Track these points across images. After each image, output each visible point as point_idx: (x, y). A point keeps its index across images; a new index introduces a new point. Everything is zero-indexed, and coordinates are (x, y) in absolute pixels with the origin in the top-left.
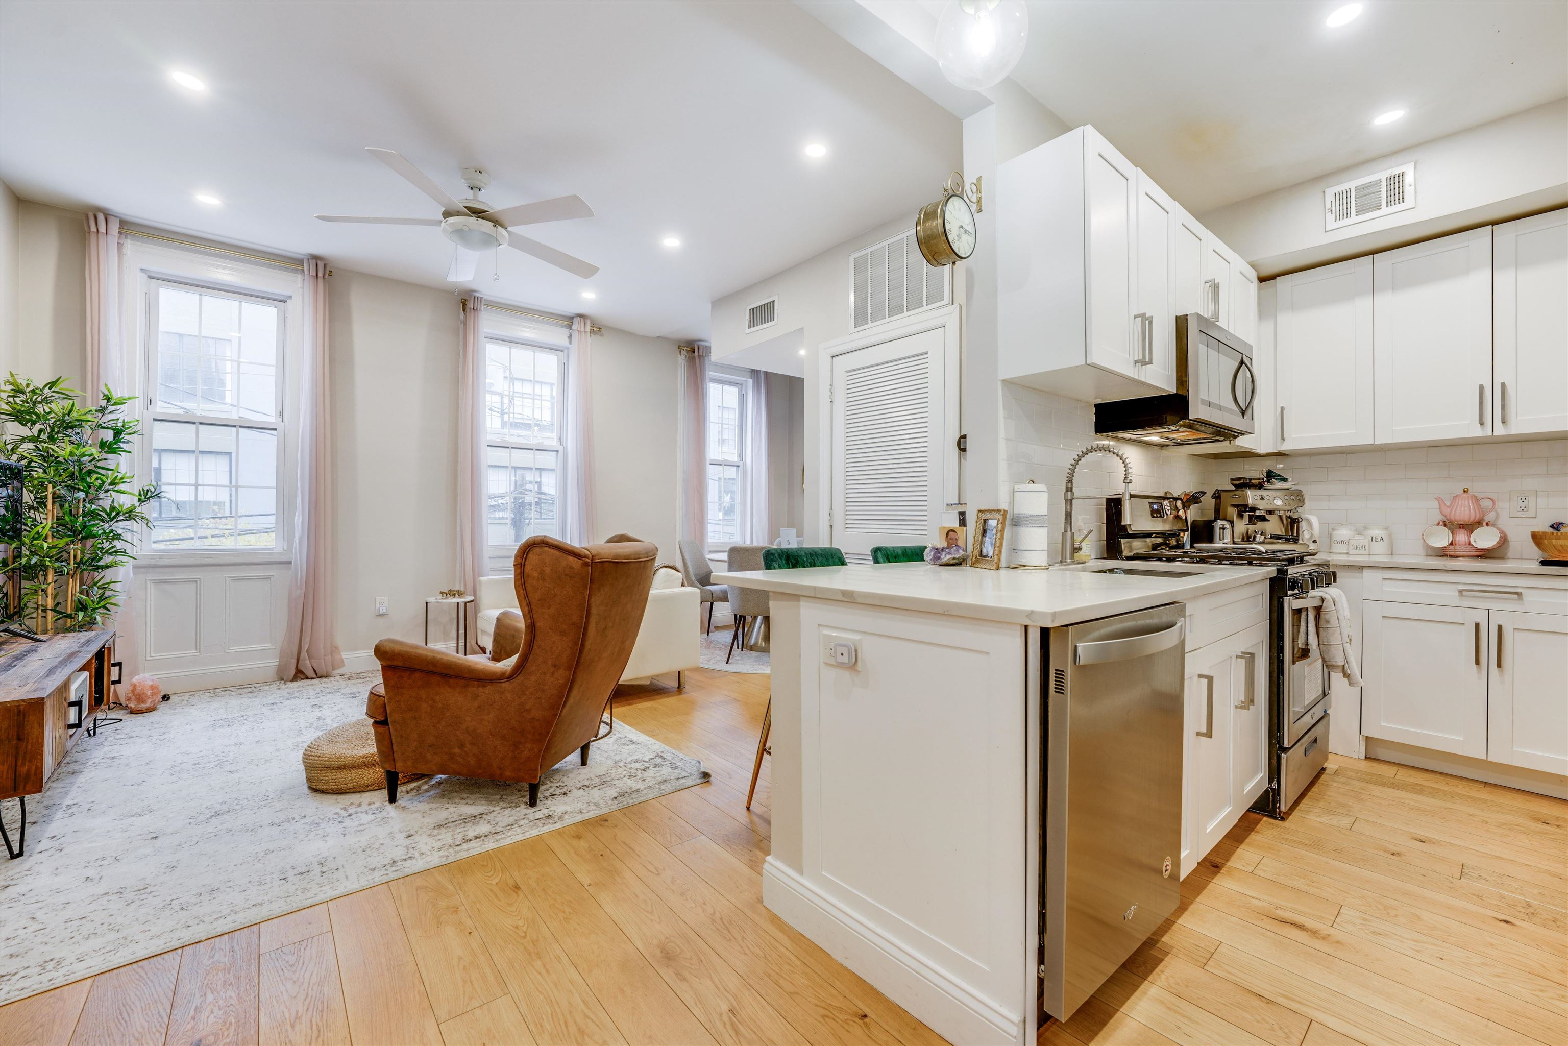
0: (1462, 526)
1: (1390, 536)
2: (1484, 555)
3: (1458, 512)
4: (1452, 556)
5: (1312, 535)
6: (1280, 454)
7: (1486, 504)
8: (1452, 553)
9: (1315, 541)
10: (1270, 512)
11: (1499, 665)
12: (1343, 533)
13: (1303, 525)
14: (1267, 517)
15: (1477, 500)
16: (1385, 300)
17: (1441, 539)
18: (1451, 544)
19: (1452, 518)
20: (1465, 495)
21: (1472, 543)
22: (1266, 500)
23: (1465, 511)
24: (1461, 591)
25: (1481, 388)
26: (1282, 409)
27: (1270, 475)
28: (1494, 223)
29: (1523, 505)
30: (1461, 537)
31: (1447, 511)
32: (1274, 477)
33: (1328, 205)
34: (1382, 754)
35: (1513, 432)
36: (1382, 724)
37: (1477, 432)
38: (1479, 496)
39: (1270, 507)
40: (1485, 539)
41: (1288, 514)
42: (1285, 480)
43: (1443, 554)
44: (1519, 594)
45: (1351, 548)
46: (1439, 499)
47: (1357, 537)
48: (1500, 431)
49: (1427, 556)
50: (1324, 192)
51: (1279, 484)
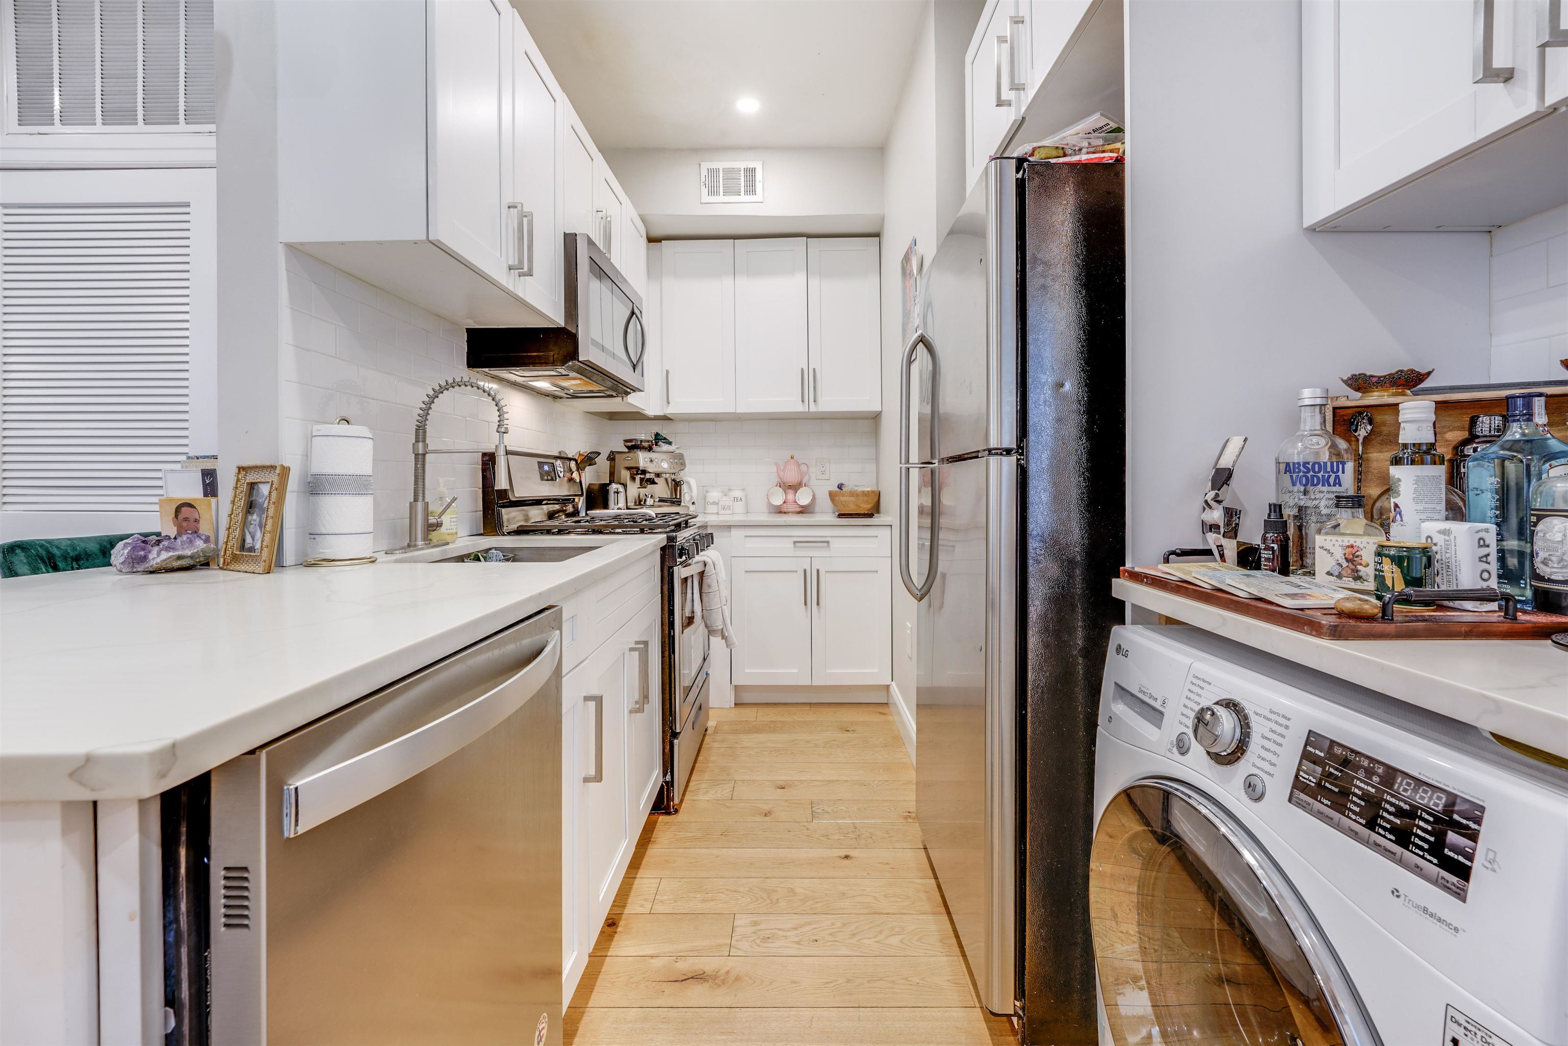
0: (790, 487)
1: (746, 496)
2: (803, 510)
3: (788, 475)
4: (785, 513)
5: (691, 497)
6: (665, 418)
7: (804, 468)
8: (785, 510)
9: (693, 503)
10: (658, 475)
11: (818, 604)
12: (714, 495)
13: (685, 488)
14: (656, 480)
15: (799, 465)
16: (743, 282)
17: (778, 500)
18: (784, 502)
19: (785, 480)
20: (792, 460)
21: (797, 501)
22: (654, 462)
23: (791, 477)
24: (795, 542)
25: (802, 370)
26: (667, 372)
27: (658, 438)
28: (809, 236)
29: (823, 469)
30: (790, 496)
31: (782, 473)
32: (661, 440)
33: (703, 179)
34: (747, 698)
35: (820, 410)
36: (747, 671)
37: (799, 408)
38: (801, 462)
39: (658, 470)
40: (804, 498)
41: (673, 477)
42: (670, 443)
43: (779, 511)
44: (828, 542)
45: (720, 509)
46: (777, 464)
47: (725, 498)
48: (813, 408)
49: (770, 513)
50: (700, 165)
51: (665, 447)
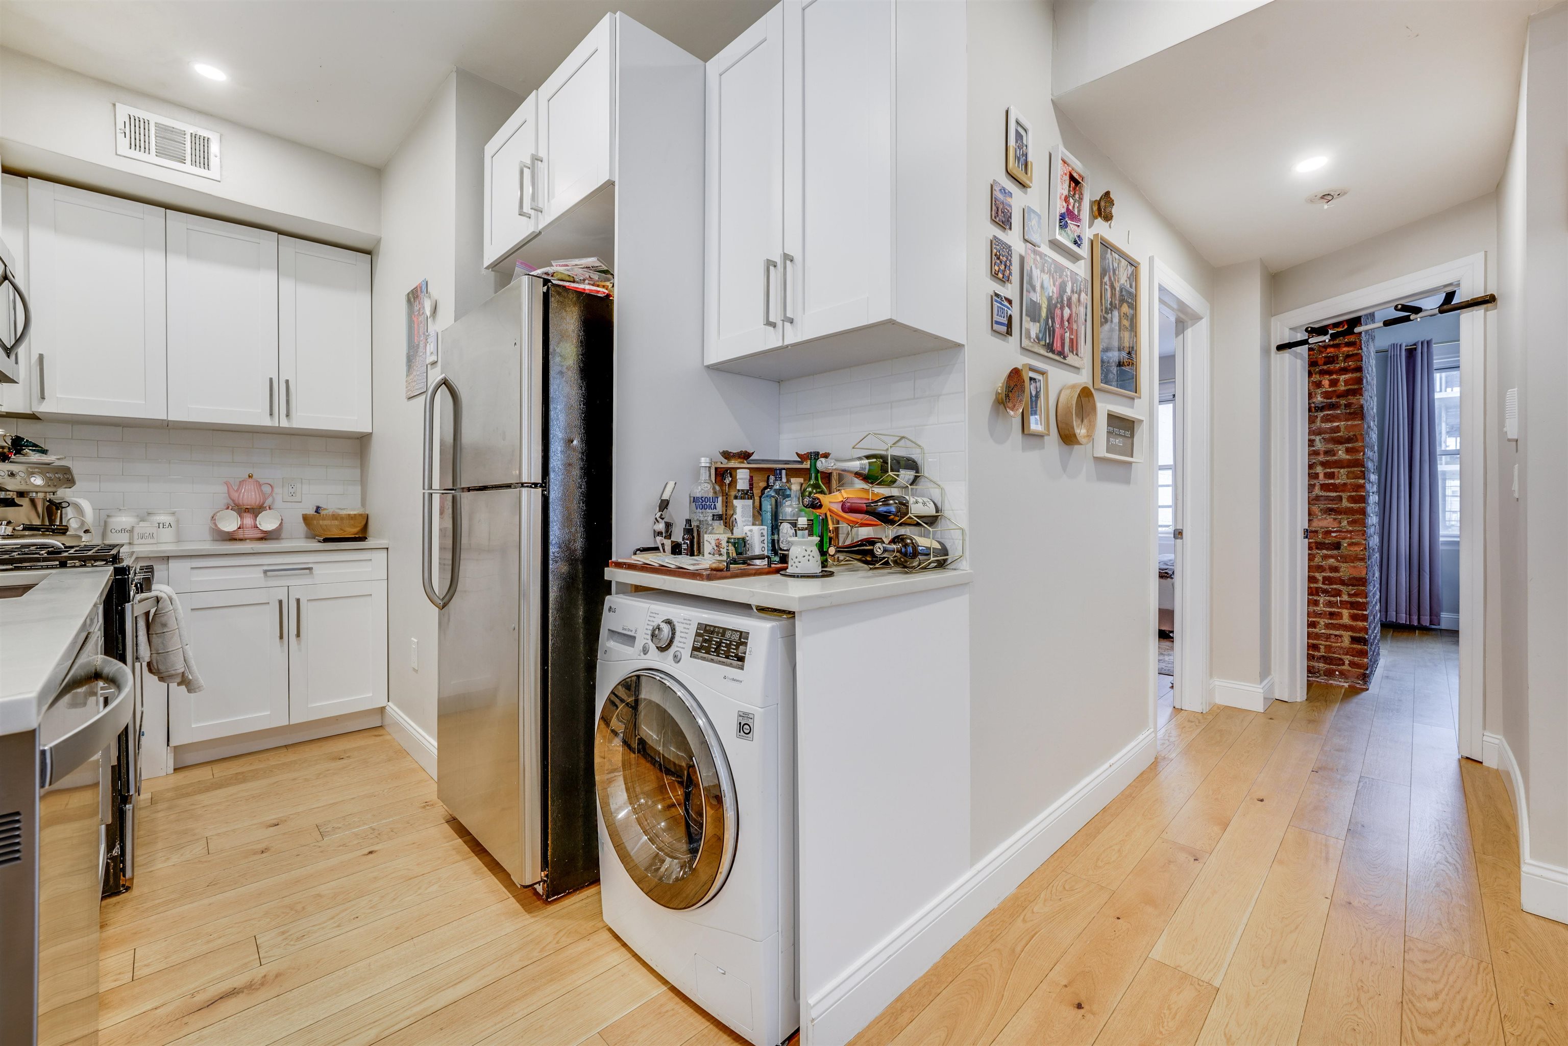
0: (247, 510)
1: (178, 521)
2: (266, 537)
3: (244, 497)
4: (241, 540)
5: (83, 523)
6: (33, 417)
7: (267, 489)
8: (241, 537)
9: (86, 531)
10: (21, 494)
11: (299, 636)
12: (123, 520)
13: (69, 512)
14: (17, 501)
15: (260, 485)
16: (179, 263)
17: (229, 526)
18: (239, 528)
19: (241, 502)
20: (250, 480)
21: (258, 526)
22: (18, 477)
23: (249, 497)
24: (265, 572)
25: (271, 380)
26: (41, 357)
27: (18, 445)
28: (280, 230)
29: (292, 490)
30: (248, 520)
31: (235, 495)
32: (27, 446)
33: (120, 128)
34: (191, 759)
35: (294, 426)
36: (193, 727)
37: (265, 421)
38: (262, 481)
39: (23, 487)
40: (267, 522)
41: (49, 497)
42: (44, 452)
43: (231, 538)
44: (310, 569)
45: (136, 536)
46: (226, 483)
47: (142, 524)
48: (284, 423)
49: (213, 540)
50: (115, 107)
51: (35, 457)
